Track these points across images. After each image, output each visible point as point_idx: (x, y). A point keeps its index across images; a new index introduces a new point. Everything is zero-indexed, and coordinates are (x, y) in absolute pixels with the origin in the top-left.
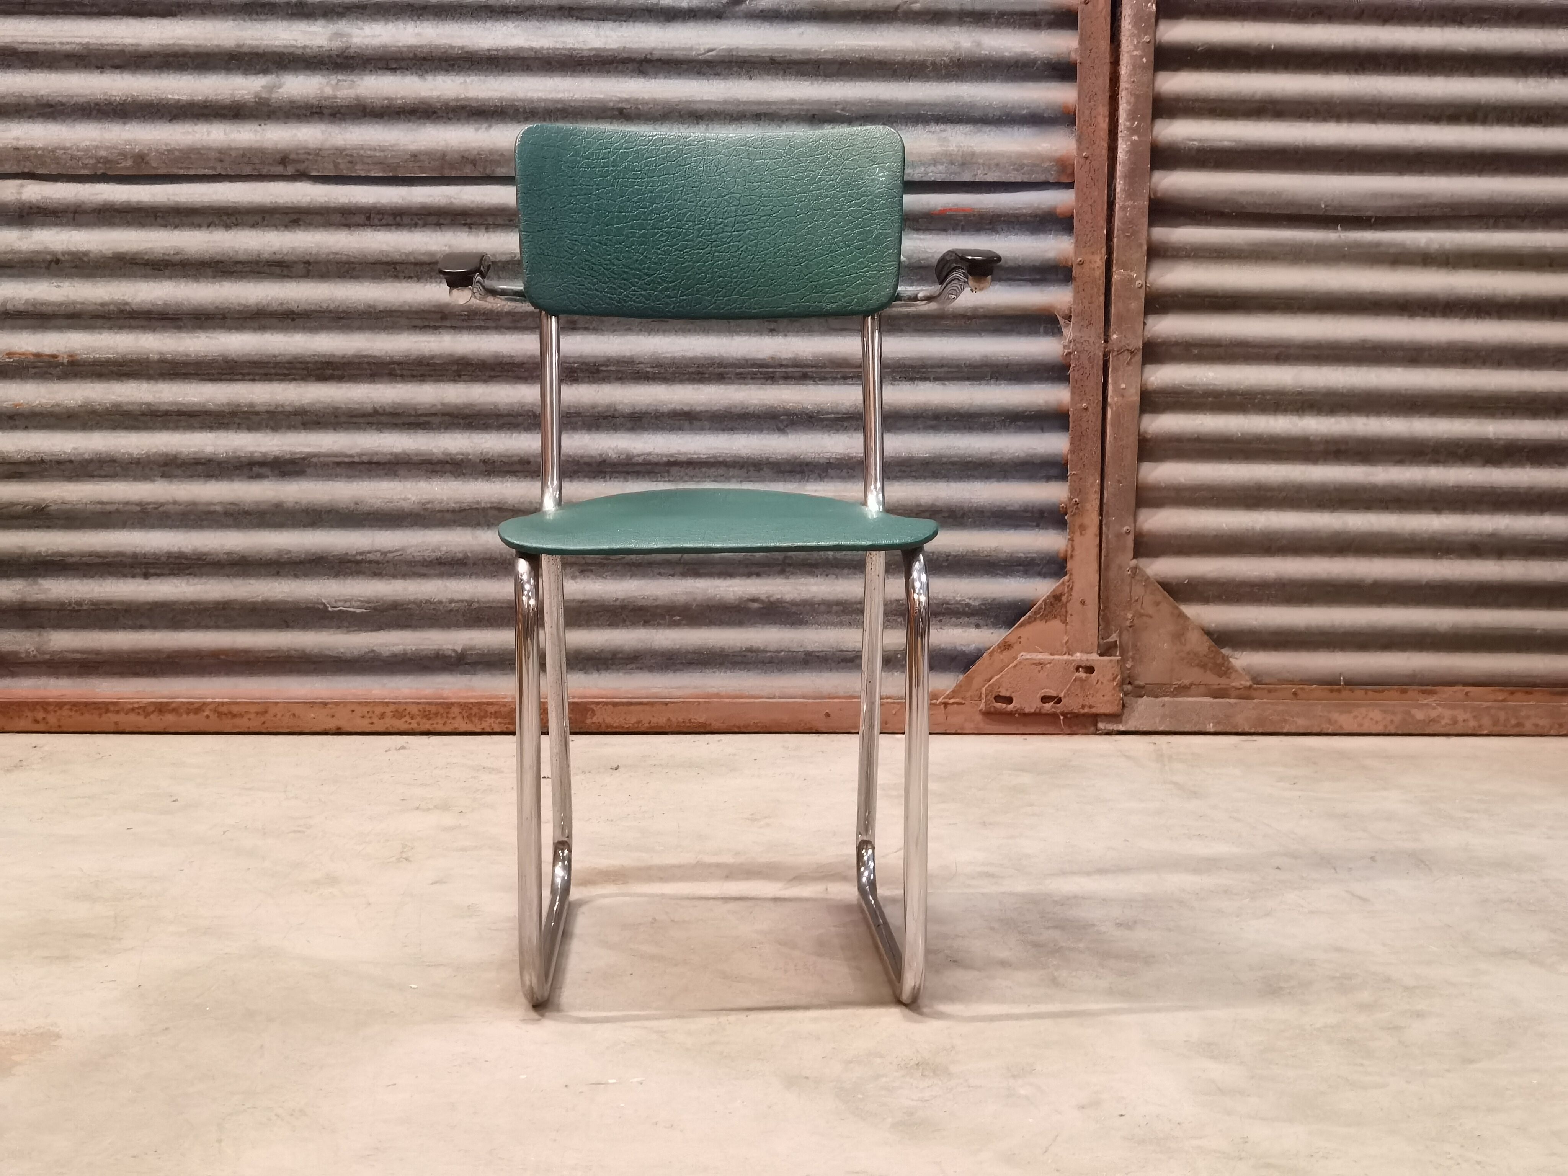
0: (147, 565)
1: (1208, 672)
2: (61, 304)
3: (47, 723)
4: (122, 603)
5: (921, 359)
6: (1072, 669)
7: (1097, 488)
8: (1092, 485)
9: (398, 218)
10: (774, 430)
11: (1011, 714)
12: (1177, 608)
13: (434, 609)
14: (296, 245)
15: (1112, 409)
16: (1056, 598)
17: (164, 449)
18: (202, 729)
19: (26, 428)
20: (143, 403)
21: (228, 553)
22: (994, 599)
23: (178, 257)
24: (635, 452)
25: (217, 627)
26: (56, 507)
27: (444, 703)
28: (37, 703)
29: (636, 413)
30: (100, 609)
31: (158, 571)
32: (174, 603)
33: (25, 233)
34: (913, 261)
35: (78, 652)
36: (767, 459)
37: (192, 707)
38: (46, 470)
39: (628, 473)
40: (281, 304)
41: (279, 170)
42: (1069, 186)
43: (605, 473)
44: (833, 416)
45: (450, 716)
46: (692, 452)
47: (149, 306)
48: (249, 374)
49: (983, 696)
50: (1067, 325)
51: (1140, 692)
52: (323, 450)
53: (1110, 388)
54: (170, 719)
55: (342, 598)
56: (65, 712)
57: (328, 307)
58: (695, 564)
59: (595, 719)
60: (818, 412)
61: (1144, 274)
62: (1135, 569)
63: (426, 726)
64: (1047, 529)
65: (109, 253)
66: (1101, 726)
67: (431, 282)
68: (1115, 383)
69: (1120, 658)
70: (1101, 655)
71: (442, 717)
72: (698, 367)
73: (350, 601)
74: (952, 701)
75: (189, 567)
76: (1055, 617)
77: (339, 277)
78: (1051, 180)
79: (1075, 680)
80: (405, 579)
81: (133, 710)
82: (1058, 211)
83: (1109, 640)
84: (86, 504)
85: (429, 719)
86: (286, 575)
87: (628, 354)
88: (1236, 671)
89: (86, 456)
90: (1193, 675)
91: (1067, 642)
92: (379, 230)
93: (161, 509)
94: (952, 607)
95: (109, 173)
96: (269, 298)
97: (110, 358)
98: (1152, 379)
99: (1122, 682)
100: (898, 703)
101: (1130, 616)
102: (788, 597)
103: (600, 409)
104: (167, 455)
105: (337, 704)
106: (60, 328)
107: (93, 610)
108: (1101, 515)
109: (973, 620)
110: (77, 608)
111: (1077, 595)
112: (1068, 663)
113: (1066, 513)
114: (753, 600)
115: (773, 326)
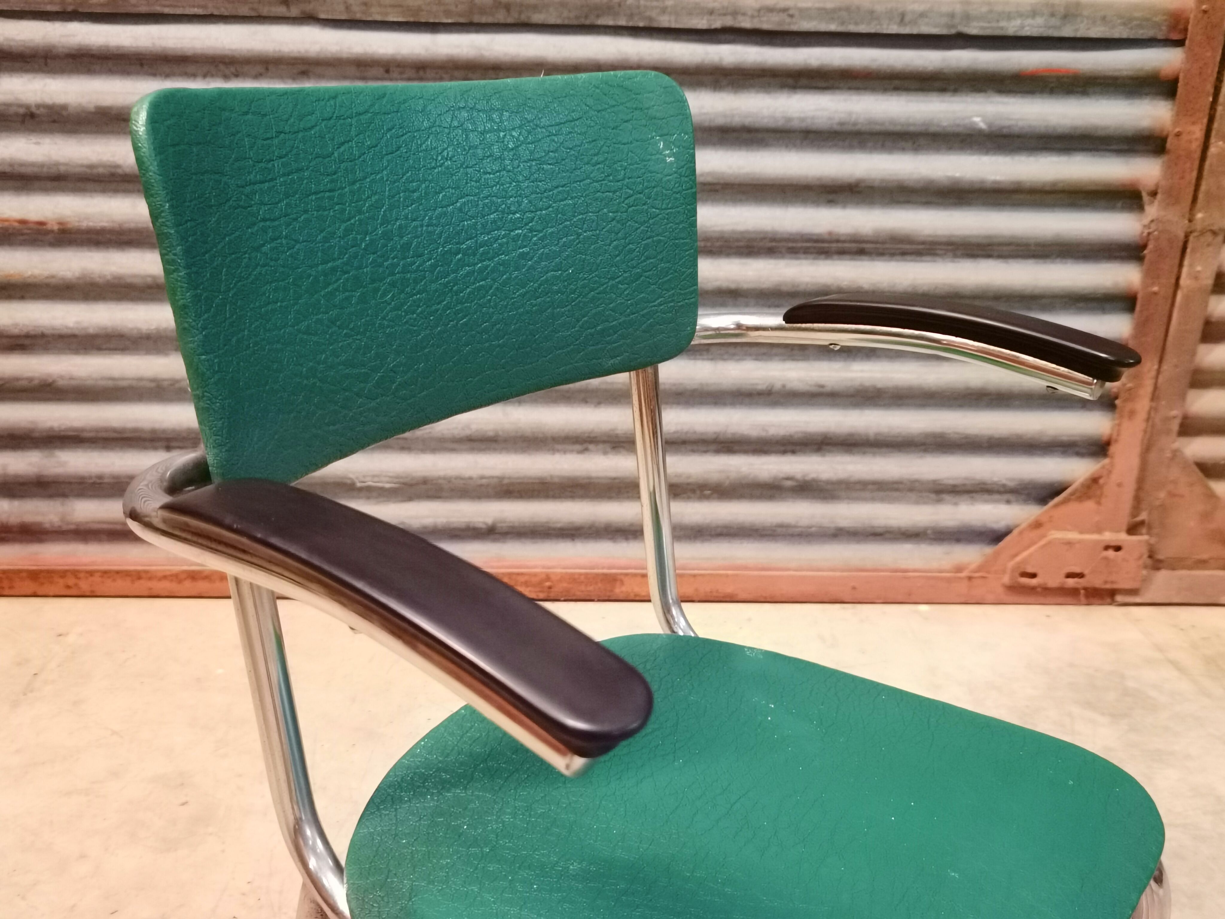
0: (168, 440)
2: (42, 165)
3: (79, 588)
5: (989, 237)
6: (1101, 548)
7: (1153, 373)
8: (1149, 371)
9: (421, 71)
11: (1034, 588)
12: (1208, 487)
15: (1182, 292)
16: (1094, 481)
19: (22, 298)
22: (1032, 481)
26: (65, 383)
28: (67, 571)
30: (122, 482)
31: (181, 444)
34: (994, 129)
38: (47, 343)
41: (282, 11)
42: (1179, 43)
49: (1009, 571)
50: (1152, 203)
51: (1160, 565)
53: (1185, 270)
54: (203, 585)
55: (372, 474)
56: (97, 578)
58: (731, 442)
59: (624, 589)
62: (1177, 450)
64: (1092, 410)
65: (91, 107)
66: (1119, 598)
68: (1191, 266)
69: (1146, 537)
70: (1129, 533)
73: (380, 476)
74: (976, 575)
76: (1089, 498)
78: (1160, 36)
79: (1103, 557)
80: (435, 453)
81: (165, 577)
82: (1163, 73)
83: (1139, 518)
84: (96, 380)
89: (91, 331)
90: (1216, 550)
91: (1097, 521)
93: (177, 386)
94: (988, 486)
95: (80, 10)
97: (105, 226)
99: (1147, 558)
100: (924, 576)
101: (1162, 495)
102: (825, 478)
106: (45, 190)
107: (115, 483)
108: (1152, 400)
109: (1007, 496)
110: (98, 481)
111: (1115, 478)
112: (1097, 542)
113: (1116, 398)
114: (788, 479)
115: (831, 197)
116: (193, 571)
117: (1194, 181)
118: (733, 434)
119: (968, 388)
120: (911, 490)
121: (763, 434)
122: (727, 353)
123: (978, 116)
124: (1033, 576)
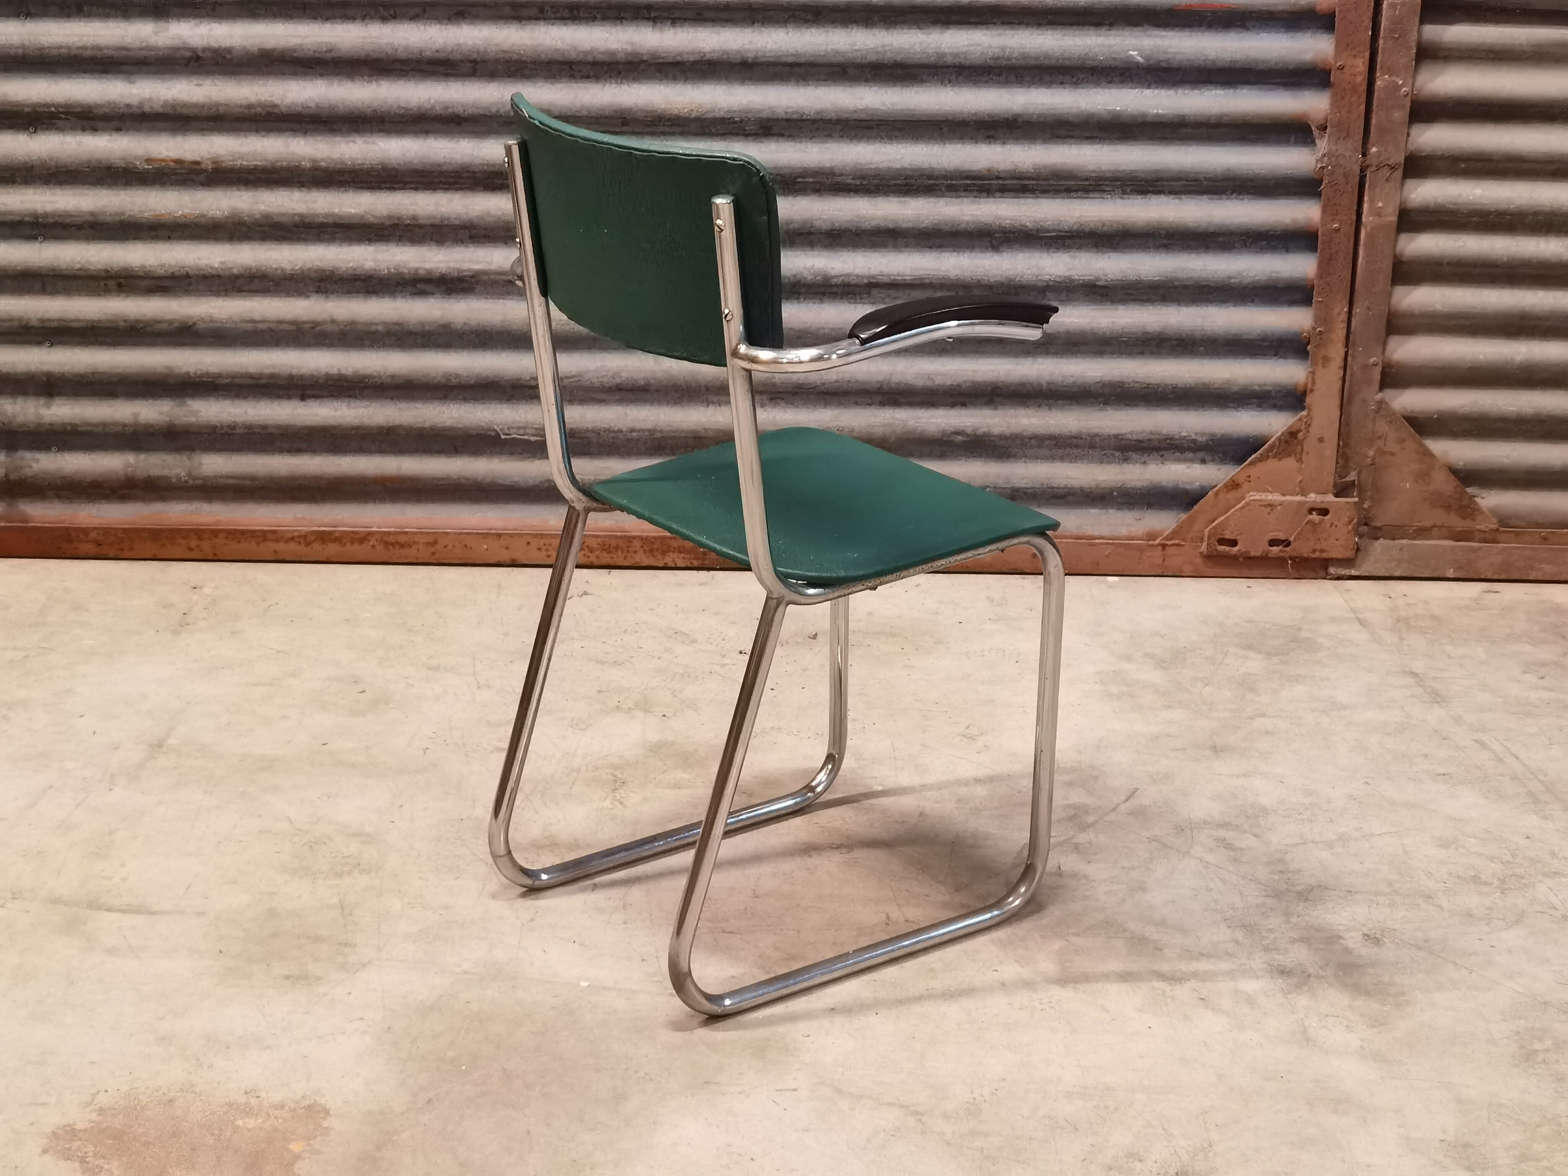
0: (305, 387)
1: (1452, 514)
2: (202, 106)
3: (202, 550)
4: (278, 427)
5: (1156, 171)
6: (1305, 511)
7: (1344, 316)
8: (1339, 314)
9: (575, 12)
10: (987, 248)
11: (1235, 557)
12: (1422, 445)
13: (613, 438)
14: (461, 41)
15: (1366, 229)
16: (1292, 435)
17: (319, 264)
18: (367, 560)
19: (169, 238)
20: (295, 214)
21: (393, 377)
22: (1223, 435)
23: (329, 55)
24: (833, 273)
25: (381, 451)
26: (205, 325)
27: (625, 536)
28: (190, 530)
29: (834, 230)
30: (254, 433)
31: (316, 393)
32: (334, 428)
33: (162, 25)
34: (1151, 62)
35: (233, 477)
36: (979, 281)
37: (356, 536)
38: (190, 284)
39: (823, 294)
40: (446, 108)
43: (799, 294)
44: (1054, 234)
45: (631, 549)
46: (896, 273)
47: (300, 109)
48: (411, 183)
49: (1206, 538)
50: (1322, 136)
51: (1376, 533)
52: (493, 267)
53: (1366, 206)
54: (332, 549)
55: (516, 425)
56: (221, 540)
57: (497, 112)
58: (896, 394)
60: (1038, 230)
61: (1410, 82)
62: (1381, 402)
63: (606, 559)
64: (1285, 358)
65: (255, 49)
66: (1332, 570)
67: (611, 83)
68: (1372, 201)
69: (1356, 499)
70: (1337, 495)
71: (622, 551)
72: (906, 179)
73: (524, 428)
74: (1170, 543)
75: (349, 389)
76: (1290, 455)
77: (509, 77)
79: (1309, 522)
80: (583, 405)
81: (292, 539)
82: (1319, 9)
83: (1347, 479)
84: (236, 322)
85: (609, 552)
86: (455, 399)
87: (828, 165)
88: (1482, 513)
89: (235, 271)
90: (1438, 517)
91: (1300, 482)
92: (553, 24)
93: (318, 329)
94: (1177, 442)
96: (432, 101)
97: (258, 165)
98: (1413, 196)
99: (1359, 524)
100: (1112, 544)
101: (1371, 453)
102: (996, 430)
103: (795, 225)
104: (324, 271)
105: (511, 536)
106: (202, 131)
107: (246, 434)
108: (1347, 345)
109: (1201, 454)
110: (229, 432)
111: (1315, 431)
112: (1301, 504)
113: (1308, 343)
114: (958, 433)
115: (991, 133)
116: (323, 532)
117: (1363, 115)
118: (898, 383)
119: (1146, 333)
120: (1092, 446)
121: (929, 383)
122: (889, 296)
123: (1134, 50)
124: (1234, 543)
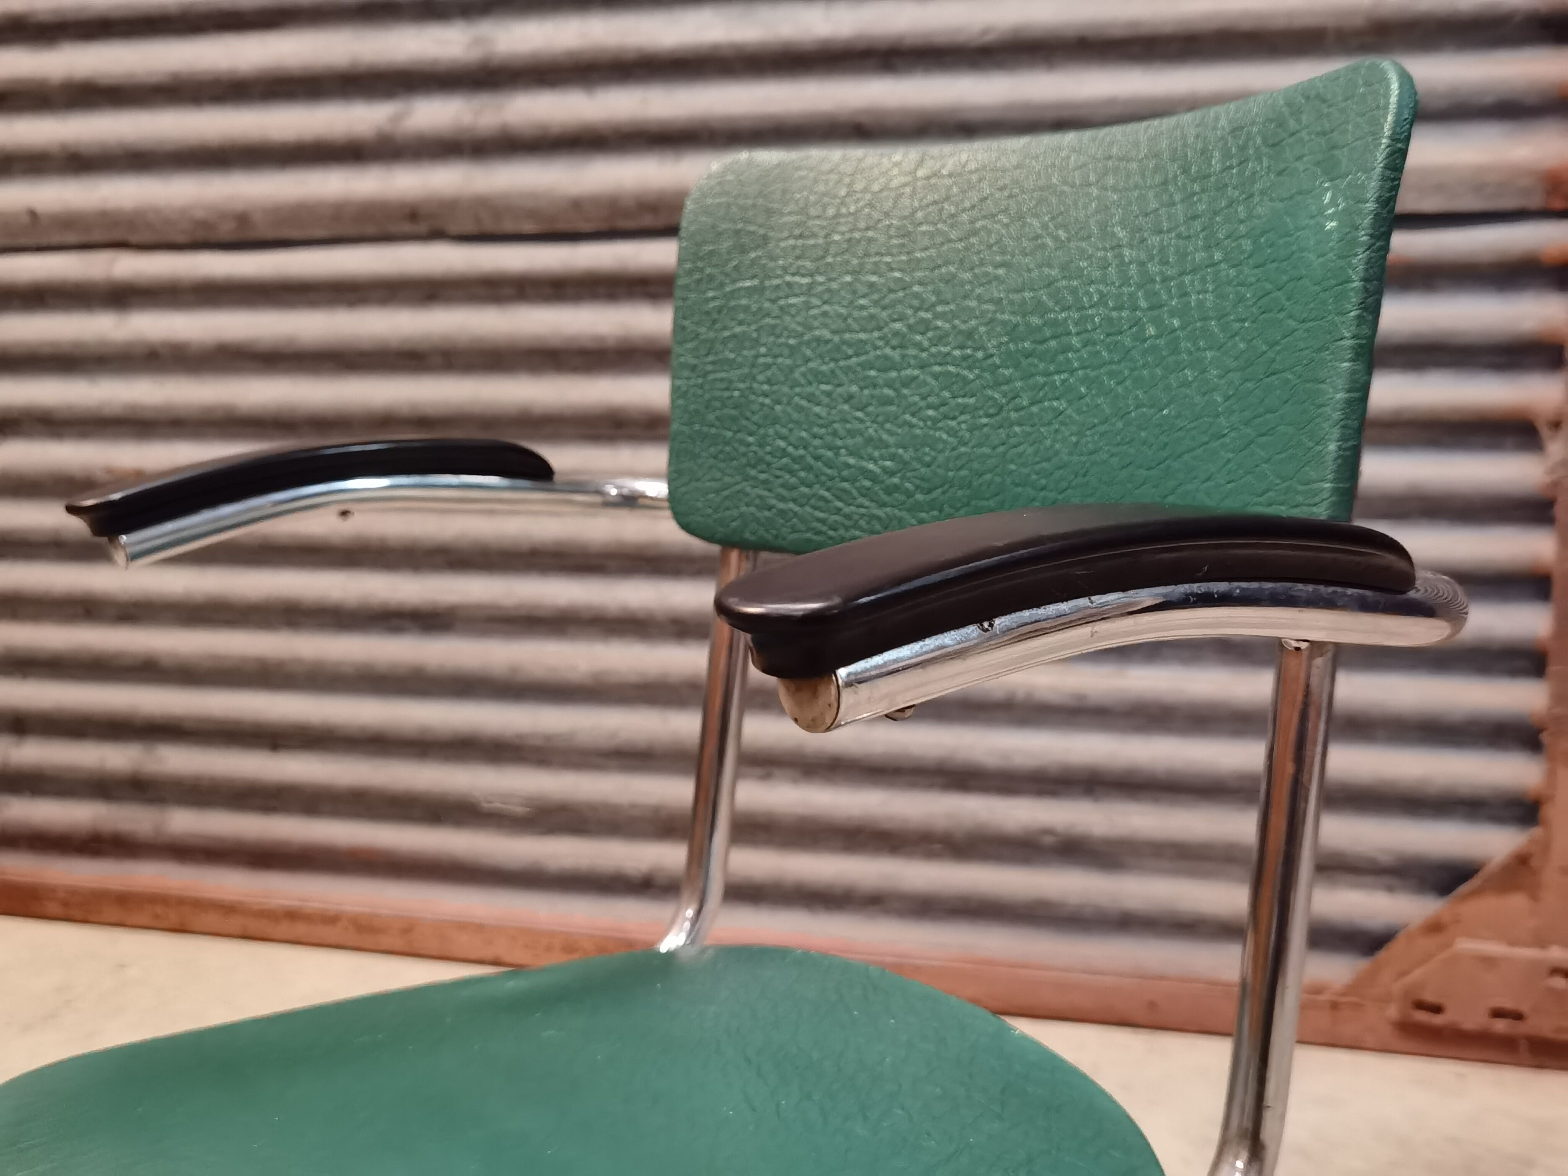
0: (274, 737)
2: (162, 409)
3: (169, 919)
4: (246, 783)
6: (1543, 971)
9: (559, 290)
11: (1440, 1030)
14: (432, 329)
16: (1522, 862)
17: (286, 592)
21: (362, 728)
22: (1418, 856)
25: (357, 816)
26: (169, 661)
28: (159, 896)
30: (220, 787)
31: (287, 744)
32: (304, 787)
33: (122, 318)
35: (203, 838)
37: (327, 915)
38: (156, 614)
41: (408, 228)
49: (1396, 997)
50: (1552, 437)
52: (472, 599)
55: (499, 793)
56: (188, 909)
58: (963, 775)
64: (1508, 750)
73: (510, 797)
74: (1344, 1000)
76: (1516, 888)
78: (1532, 206)
79: (1550, 987)
81: (260, 914)
82: (1545, 256)
84: (202, 659)
86: (435, 757)
89: (200, 599)
91: (1536, 928)
92: (536, 306)
93: (283, 668)
94: (1350, 860)
95: (210, 240)
102: (1098, 832)
105: (494, 928)
110: (197, 784)
111: (1555, 858)
112: (1537, 961)
113: (1542, 731)
114: (1045, 832)
118: (965, 762)
121: (1005, 764)
